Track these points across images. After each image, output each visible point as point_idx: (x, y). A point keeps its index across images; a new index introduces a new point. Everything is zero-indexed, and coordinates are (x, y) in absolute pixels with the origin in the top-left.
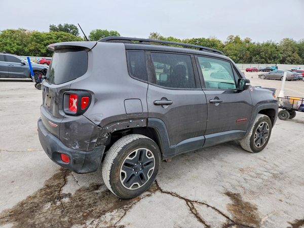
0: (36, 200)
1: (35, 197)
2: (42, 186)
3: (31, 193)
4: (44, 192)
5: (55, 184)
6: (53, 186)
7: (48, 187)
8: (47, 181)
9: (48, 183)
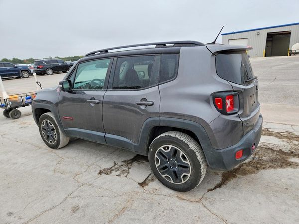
0: (271, 164)
1: (270, 166)
2: (262, 171)
3: (272, 171)
4: (263, 166)
5: (250, 167)
6: (253, 167)
7: (257, 168)
8: (255, 173)
9: (256, 171)
